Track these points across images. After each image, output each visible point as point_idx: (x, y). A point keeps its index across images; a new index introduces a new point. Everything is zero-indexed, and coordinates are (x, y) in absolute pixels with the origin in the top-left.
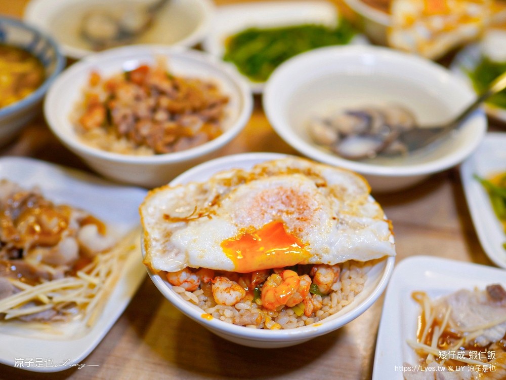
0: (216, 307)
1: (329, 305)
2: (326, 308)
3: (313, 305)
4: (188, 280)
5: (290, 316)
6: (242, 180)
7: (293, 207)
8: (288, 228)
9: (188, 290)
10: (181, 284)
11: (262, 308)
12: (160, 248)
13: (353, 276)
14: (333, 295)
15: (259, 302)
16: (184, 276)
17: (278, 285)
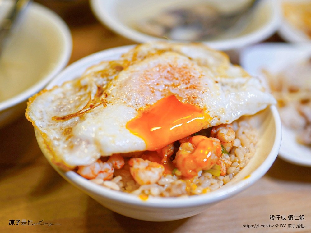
0: (141, 189)
1: (238, 160)
2: (236, 164)
3: (225, 164)
4: (103, 170)
5: (209, 179)
6: (119, 68)
7: (177, 79)
8: (181, 98)
9: (105, 180)
10: (96, 176)
11: (182, 177)
12: (66, 146)
13: (246, 131)
14: (237, 151)
15: (179, 173)
16: (98, 167)
17: (193, 152)
